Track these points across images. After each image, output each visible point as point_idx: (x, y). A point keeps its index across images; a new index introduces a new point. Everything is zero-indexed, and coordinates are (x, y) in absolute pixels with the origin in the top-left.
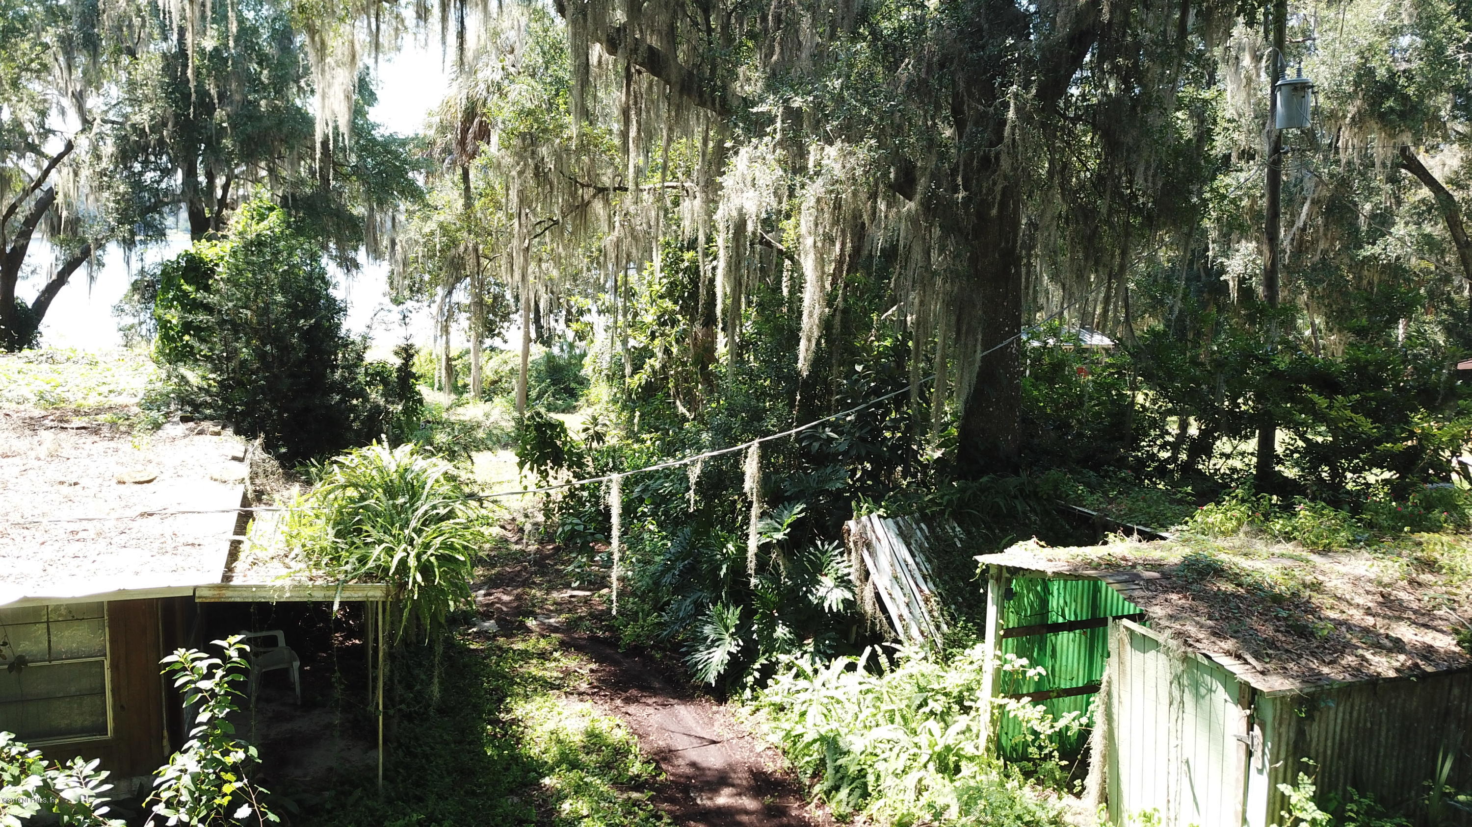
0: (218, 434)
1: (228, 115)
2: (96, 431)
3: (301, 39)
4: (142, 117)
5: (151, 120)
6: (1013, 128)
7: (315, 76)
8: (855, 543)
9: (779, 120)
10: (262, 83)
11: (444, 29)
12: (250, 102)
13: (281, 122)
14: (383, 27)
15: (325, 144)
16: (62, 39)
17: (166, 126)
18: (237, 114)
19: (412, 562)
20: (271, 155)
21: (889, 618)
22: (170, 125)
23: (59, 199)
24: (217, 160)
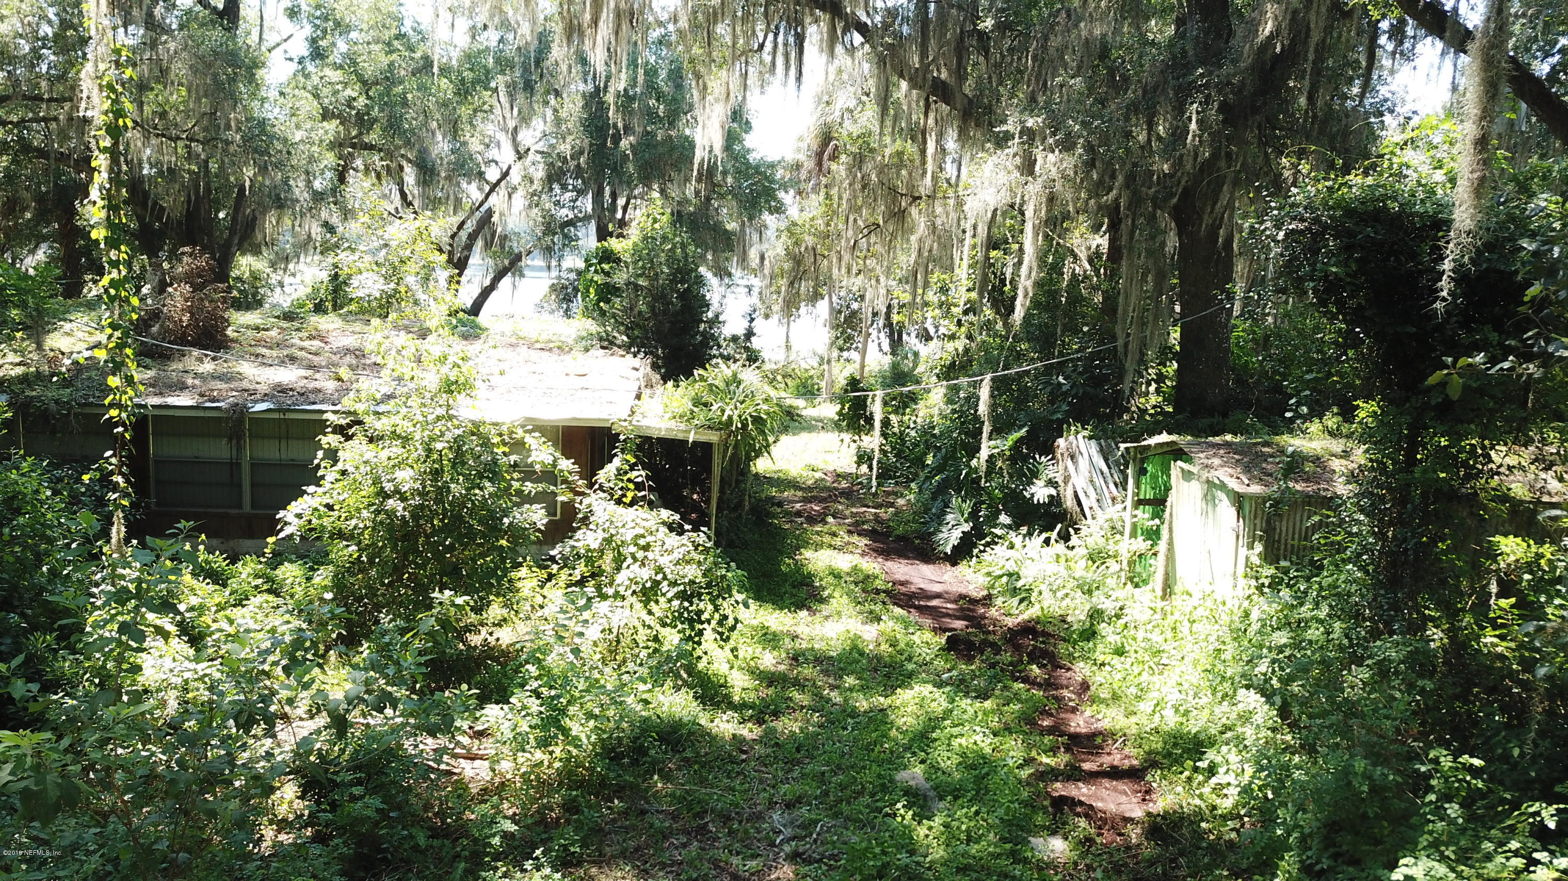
0: (623, 356)
1: (631, 144)
2: (550, 350)
3: (690, 80)
4: (565, 148)
5: (572, 150)
6: (1194, 136)
7: (697, 112)
8: (1062, 455)
9: (1017, 136)
10: (659, 116)
11: (787, 74)
12: (648, 133)
13: (672, 149)
14: (751, 69)
15: (701, 164)
16: (507, 85)
17: (583, 154)
18: (639, 144)
19: (735, 418)
20: (663, 178)
21: (1082, 510)
23: (495, 218)
24: (621, 182)
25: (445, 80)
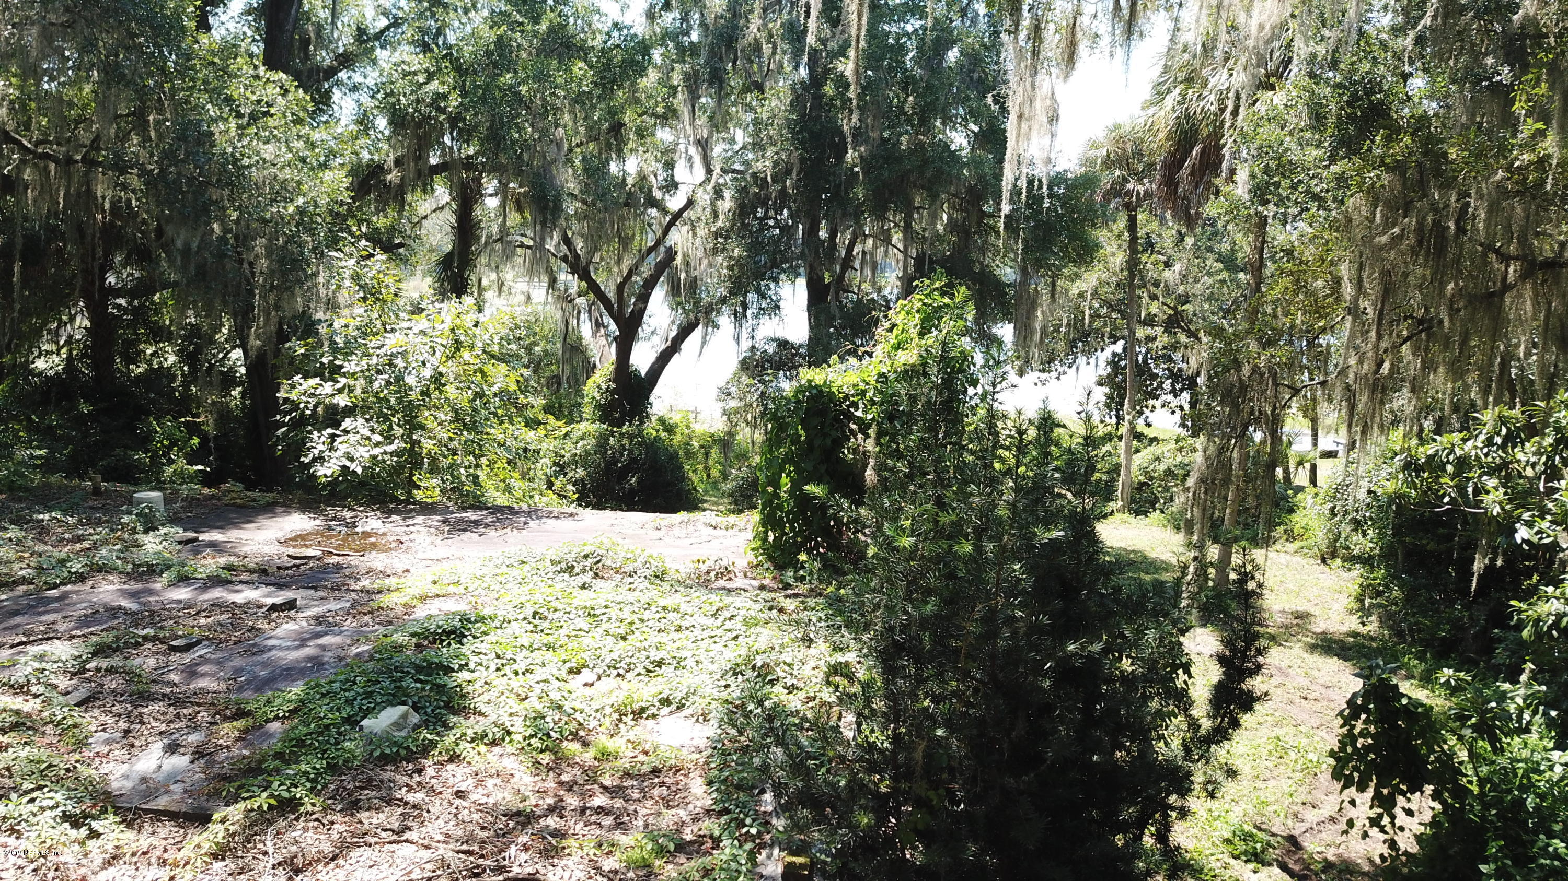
1: (861, 157)
4: (764, 165)
5: (774, 167)
10: (905, 114)
12: (887, 140)
16: (687, 77)
17: (790, 174)
18: (871, 155)
20: (906, 204)
22: (794, 175)
23: (679, 259)
24: (845, 215)
25: (581, 64)
